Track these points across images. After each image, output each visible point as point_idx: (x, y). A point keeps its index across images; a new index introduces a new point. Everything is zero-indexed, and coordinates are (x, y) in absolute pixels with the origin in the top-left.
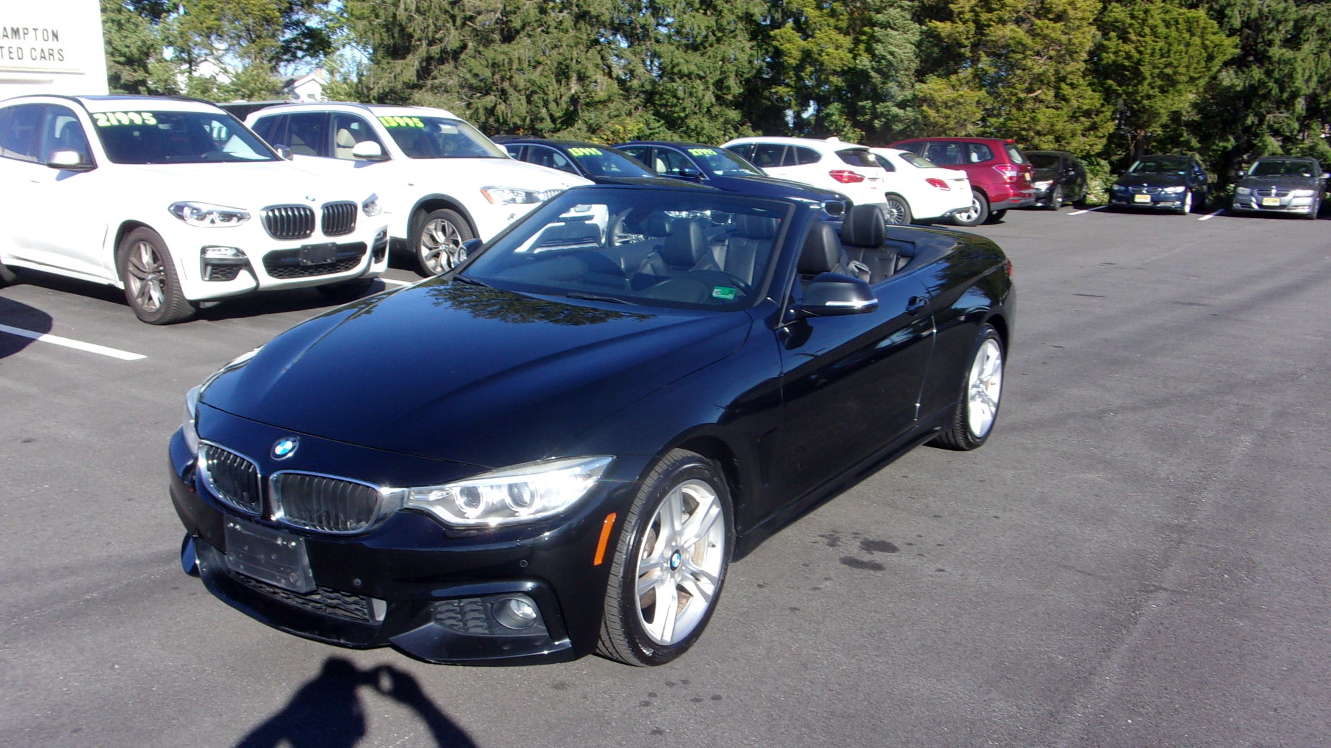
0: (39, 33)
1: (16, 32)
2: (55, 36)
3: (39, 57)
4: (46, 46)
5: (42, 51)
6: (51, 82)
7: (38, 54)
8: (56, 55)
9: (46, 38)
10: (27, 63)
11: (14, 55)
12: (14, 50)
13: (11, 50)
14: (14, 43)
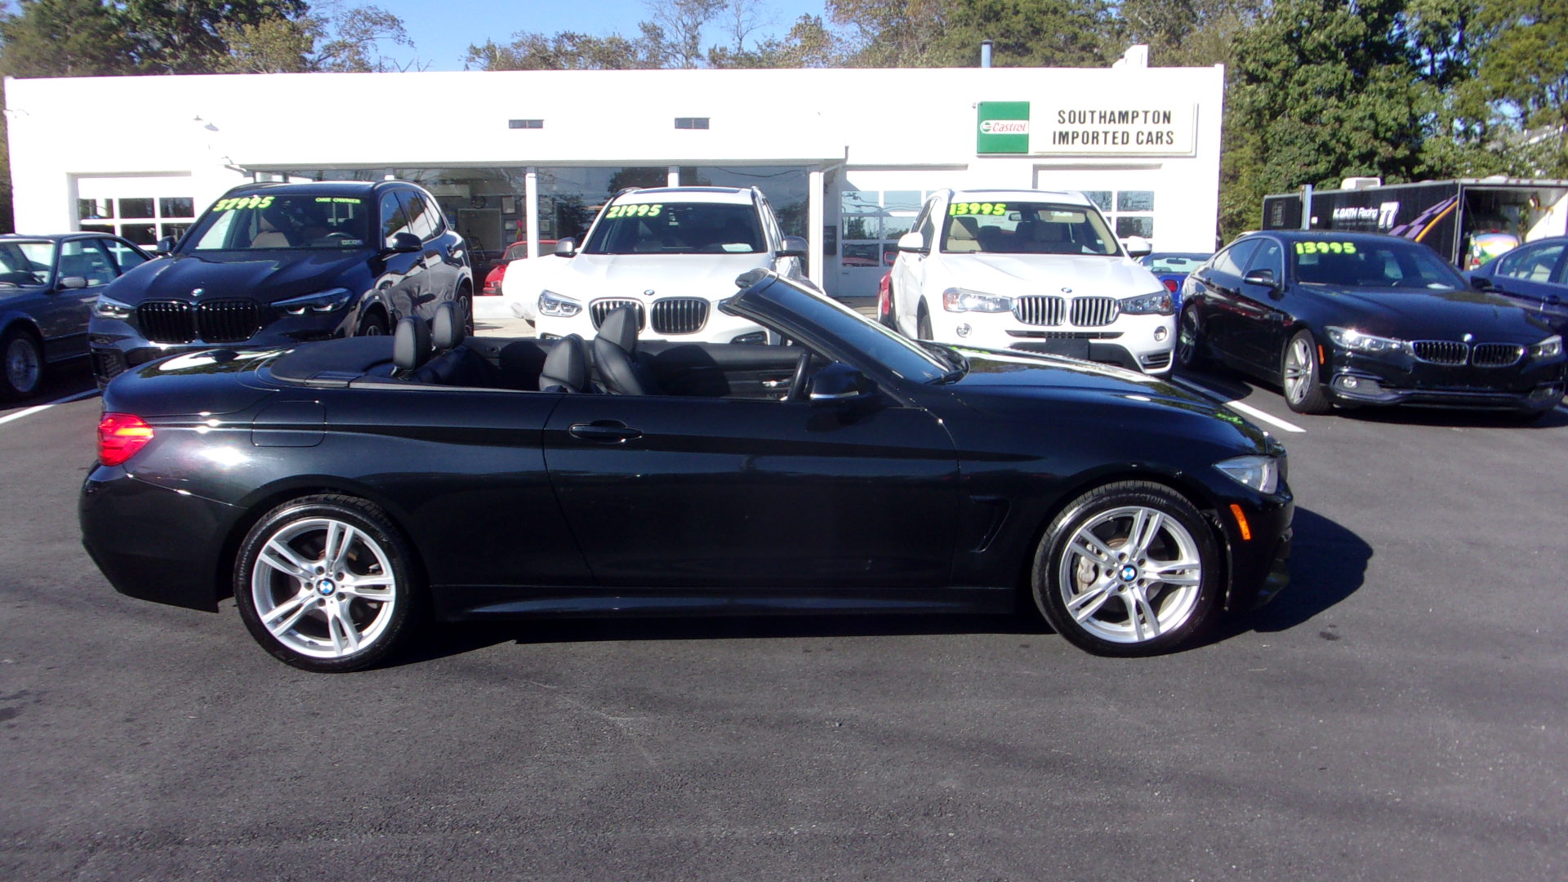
0: (1150, 116)
1: (1123, 116)
2: (1167, 117)
3: (1145, 141)
4: (1154, 129)
5: (1150, 134)
6: (1159, 166)
7: (1144, 138)
8: (1165, 138)
9: (1156, 120)
10: (1132, 147)
11: (1119, 140)
12: (1119, 135)
13: (1116, 135)
14: (1120, 127)
